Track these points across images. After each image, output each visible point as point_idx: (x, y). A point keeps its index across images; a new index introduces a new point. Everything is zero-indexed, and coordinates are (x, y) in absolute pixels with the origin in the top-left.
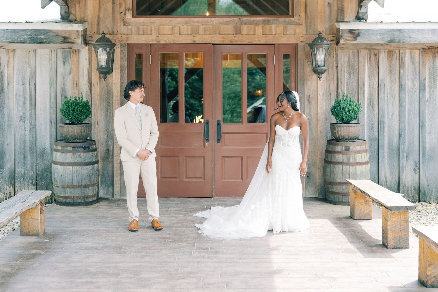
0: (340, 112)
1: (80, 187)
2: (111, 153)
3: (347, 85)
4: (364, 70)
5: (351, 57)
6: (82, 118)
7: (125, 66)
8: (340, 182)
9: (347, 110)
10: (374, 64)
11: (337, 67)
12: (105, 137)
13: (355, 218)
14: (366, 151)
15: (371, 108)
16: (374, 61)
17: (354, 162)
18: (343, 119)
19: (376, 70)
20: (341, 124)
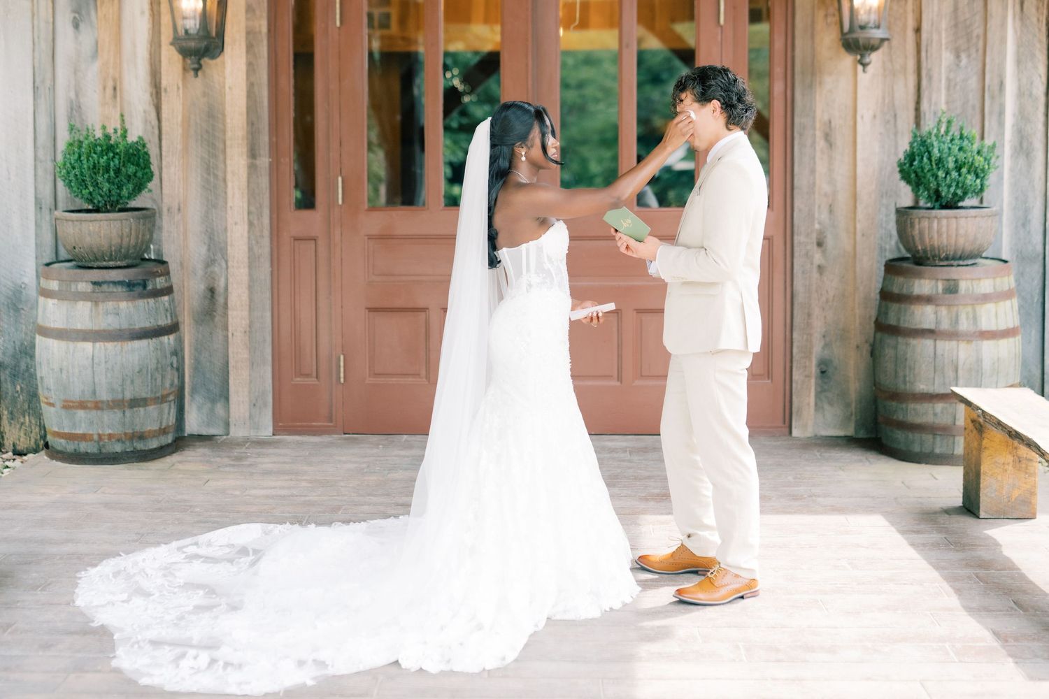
0: (928, 171)
1: (117, 404)
2: (221, 300)
3: (948, 88)
4: (1003, 40)
6: (125, 192)
7: (260, 32)
8: (925, 391)
9: (951, 165)
10: (1035, 20)
11: (918, 30)
12: (204, 250)
13: (982, 514)
14: (1007, 295)
15: (1022, 161)
16: (1033, 10)
17: (972, 328)
18: (938, 194)
19: (1040, 41)
20: (933, 208)
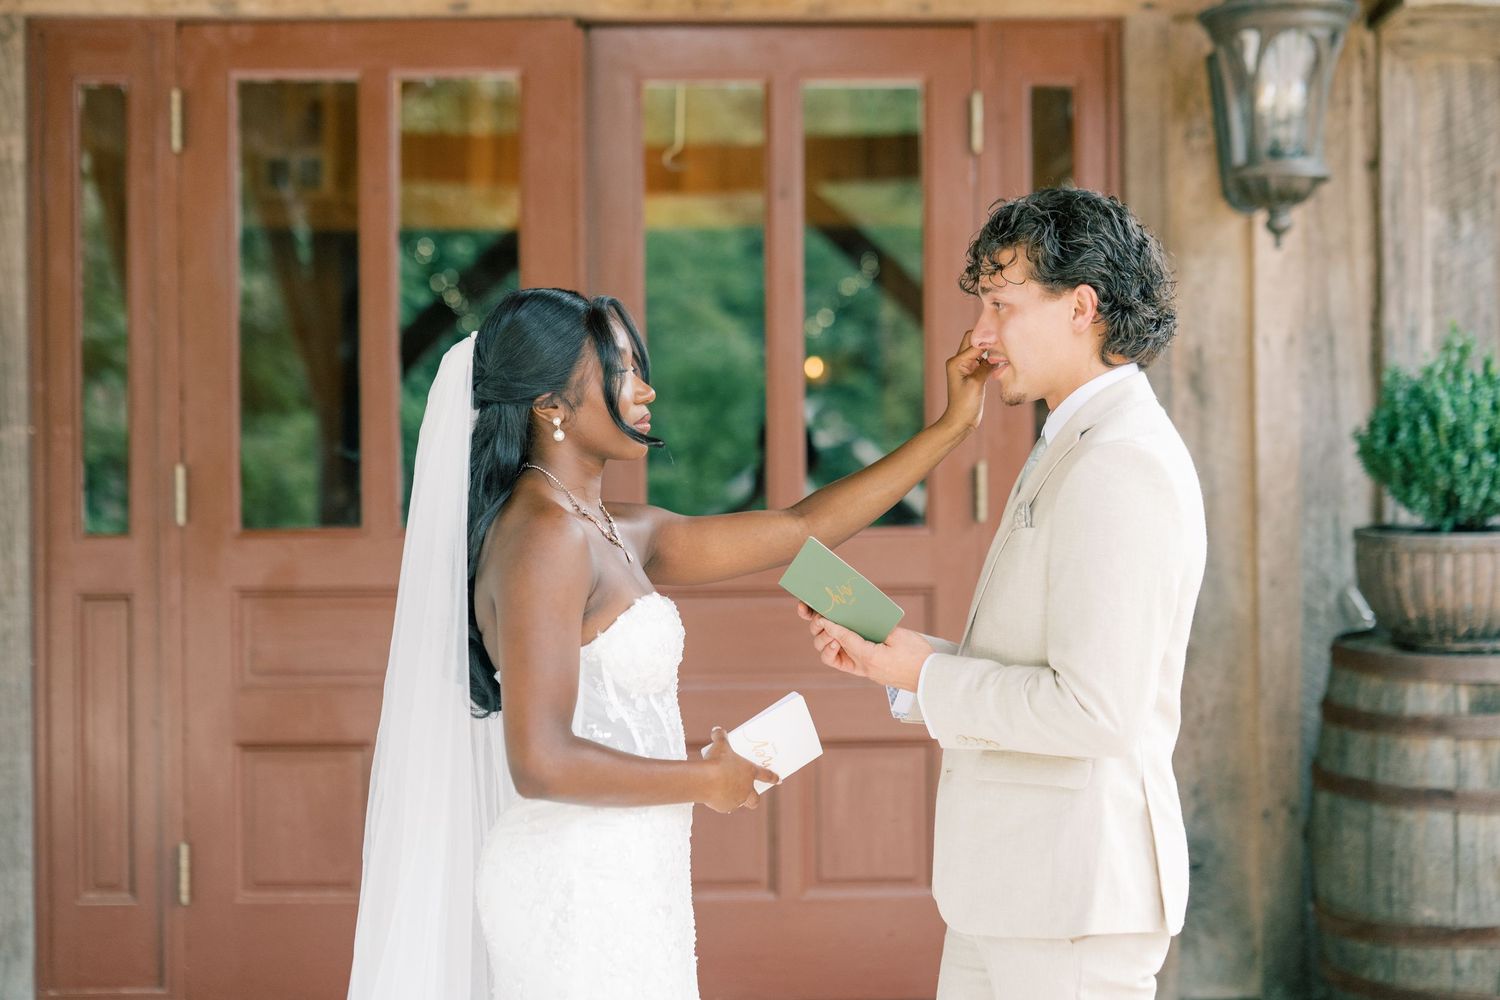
0: (1432, 454)
3: (1437, 282)
5: (1463, 102)
7: (9, 161)
8: (1435, 922)
11: (1374, 164)
18: (1451, 502)
